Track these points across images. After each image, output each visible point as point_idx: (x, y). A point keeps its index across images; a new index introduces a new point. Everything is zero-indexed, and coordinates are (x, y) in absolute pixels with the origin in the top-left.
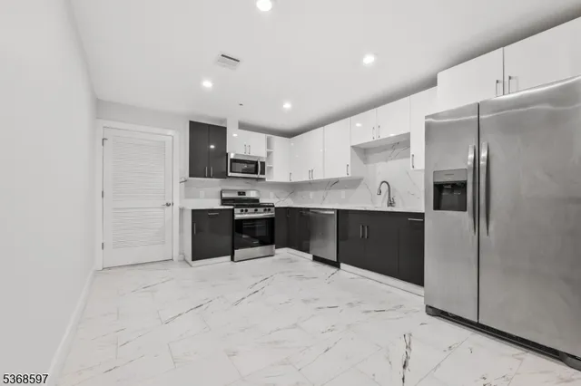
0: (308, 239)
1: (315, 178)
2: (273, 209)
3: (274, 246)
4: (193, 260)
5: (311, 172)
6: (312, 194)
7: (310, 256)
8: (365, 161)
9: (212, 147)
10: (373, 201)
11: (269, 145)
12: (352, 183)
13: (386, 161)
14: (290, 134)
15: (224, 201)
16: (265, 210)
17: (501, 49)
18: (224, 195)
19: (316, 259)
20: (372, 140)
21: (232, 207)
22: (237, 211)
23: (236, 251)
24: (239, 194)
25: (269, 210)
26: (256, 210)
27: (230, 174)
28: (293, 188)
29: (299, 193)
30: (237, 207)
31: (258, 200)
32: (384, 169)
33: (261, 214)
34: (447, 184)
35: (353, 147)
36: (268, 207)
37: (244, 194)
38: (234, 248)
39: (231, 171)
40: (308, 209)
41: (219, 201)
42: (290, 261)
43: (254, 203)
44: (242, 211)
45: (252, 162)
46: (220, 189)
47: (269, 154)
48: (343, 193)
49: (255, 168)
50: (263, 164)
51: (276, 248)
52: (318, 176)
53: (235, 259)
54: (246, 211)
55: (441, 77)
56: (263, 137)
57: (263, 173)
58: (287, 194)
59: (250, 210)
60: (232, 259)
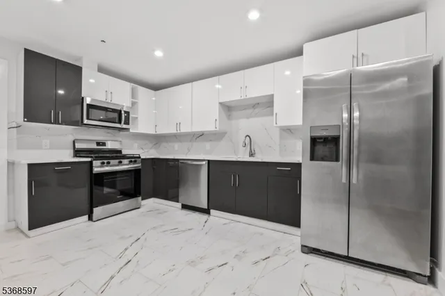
0: (177, 187)
1: (182, 131)
2: (139, 160)
3: (140, 198)
4: (30, 229)
5: (178, 125)
6: (176, 146)
7: (179, 205)
8: (229, 117)
9: (61, 92)
10: (236, 153)
11: (134, 95)
12: (216, 136)
13: (248, 118)
14: (156, 88)
15: (77, 152)
16: (131, 161)
17: (356, 31)
18: (78, 146)
19: (185, 207)
20: (239, 98)
21: (89, 159)
22: (96, 163)
23: (95, 210)
24: (98, 144)
25: (135, 161)
26: (120, 162)
27: (86, 121)
28: (158, 139)
29: (164, 144)
30: (97, 158)
31: (120, 152)
32: (245, 125)
33: (126, 166)
34: (320, 138)
35: (220, 103)
36: (133, 159)
37: (104, 144)
38: (92, 205)
39: (88, 118)
40: (178, 160)
41: (71, 152)
42: (159, 212)
43: (117, 155)
44: (103, 163)
45: (114, 111)
46: (71, 138)
47: (133, 104)
48: (208, 145)
49: (117, 117)
50: (127, 113)
51: (142, 199)
52: (184, 129)
53: (94, 219)
54: (108, 163)
55: (306, 47)
56: (128, 85)
57: (127, 122)
58: (151, 145)
59: (112, 162)
60: (90, 218)
